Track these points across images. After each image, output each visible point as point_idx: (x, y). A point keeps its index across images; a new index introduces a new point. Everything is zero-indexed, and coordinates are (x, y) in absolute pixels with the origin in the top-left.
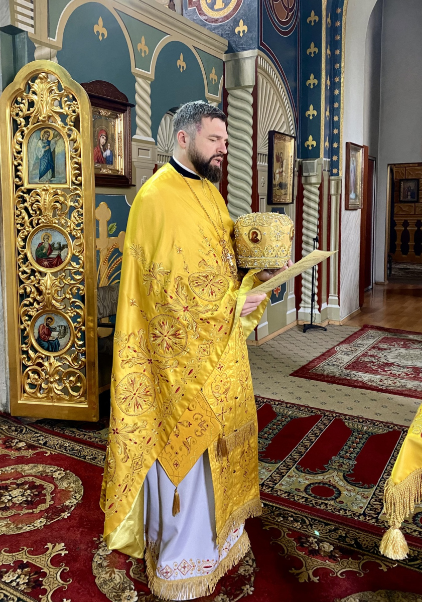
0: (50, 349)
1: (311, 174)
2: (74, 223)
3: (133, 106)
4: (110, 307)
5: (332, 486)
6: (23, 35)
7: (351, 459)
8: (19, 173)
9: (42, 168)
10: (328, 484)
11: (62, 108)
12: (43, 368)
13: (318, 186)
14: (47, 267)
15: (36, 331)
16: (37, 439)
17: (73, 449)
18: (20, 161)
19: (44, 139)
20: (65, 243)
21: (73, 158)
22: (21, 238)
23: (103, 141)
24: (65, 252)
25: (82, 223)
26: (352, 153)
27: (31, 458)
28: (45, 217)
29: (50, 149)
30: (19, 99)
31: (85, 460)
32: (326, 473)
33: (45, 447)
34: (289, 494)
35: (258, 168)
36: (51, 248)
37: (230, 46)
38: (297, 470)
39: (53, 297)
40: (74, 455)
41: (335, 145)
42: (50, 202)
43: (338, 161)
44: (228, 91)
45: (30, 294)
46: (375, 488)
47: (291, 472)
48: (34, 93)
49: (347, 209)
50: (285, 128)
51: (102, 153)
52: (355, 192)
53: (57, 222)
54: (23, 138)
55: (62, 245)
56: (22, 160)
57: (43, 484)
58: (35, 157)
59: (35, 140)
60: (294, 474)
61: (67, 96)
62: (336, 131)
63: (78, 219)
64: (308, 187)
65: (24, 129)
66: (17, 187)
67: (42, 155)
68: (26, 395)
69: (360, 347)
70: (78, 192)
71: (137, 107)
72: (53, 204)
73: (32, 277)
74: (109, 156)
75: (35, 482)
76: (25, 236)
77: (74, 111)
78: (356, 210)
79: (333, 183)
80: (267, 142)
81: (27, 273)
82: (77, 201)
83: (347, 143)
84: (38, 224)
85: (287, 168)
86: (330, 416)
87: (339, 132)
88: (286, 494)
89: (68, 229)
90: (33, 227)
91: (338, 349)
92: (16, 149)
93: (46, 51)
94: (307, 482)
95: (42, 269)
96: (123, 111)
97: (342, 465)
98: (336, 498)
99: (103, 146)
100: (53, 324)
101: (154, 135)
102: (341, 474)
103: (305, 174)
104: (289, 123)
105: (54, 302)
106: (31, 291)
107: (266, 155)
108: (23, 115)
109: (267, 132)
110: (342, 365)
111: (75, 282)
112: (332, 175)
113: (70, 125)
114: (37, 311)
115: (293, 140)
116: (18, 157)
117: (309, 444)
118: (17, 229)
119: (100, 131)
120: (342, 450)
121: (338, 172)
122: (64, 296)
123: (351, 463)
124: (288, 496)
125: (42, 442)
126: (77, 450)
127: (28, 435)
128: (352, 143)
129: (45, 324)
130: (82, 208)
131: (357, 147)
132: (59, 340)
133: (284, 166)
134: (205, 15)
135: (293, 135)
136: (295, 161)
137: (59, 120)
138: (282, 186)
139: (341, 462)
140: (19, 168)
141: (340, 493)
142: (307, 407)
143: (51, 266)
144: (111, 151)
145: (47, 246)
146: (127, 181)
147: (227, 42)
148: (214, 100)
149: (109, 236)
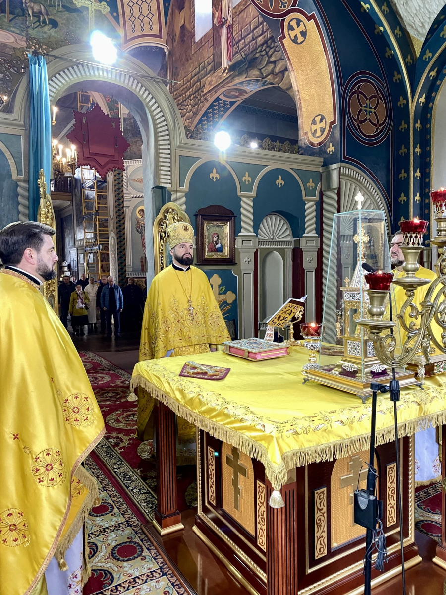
3: (239, 216)
6: (165, 189)
8: (162, 261)
18: (162, 254)
23: (215, 239)
30: (162, 223)
35: (342, 245)
37: (324, 162)
43: (429, 235)
44: (324, 193)
48: (167, 220)
51: (215, 246)
62: (427, 211)
71: (242, 216)
74: (220, 247)
79: (425, 252)
85: (376, 243)
87: (429, 212)
92: (160, 248)
93: (178, 195)
96: (229, 220)
99: (215, 242)
101: (256, 231)
104: (380, 209)
115: (384, 222)
119: (214, 234)
133: (372, 242)
134: (311, 142)
135: (384, 218)
138: (370, 257)
144: (221, 244)
146: (231, 261)
147: (322, 159)
148: (310, 201)
149: (220, 294)
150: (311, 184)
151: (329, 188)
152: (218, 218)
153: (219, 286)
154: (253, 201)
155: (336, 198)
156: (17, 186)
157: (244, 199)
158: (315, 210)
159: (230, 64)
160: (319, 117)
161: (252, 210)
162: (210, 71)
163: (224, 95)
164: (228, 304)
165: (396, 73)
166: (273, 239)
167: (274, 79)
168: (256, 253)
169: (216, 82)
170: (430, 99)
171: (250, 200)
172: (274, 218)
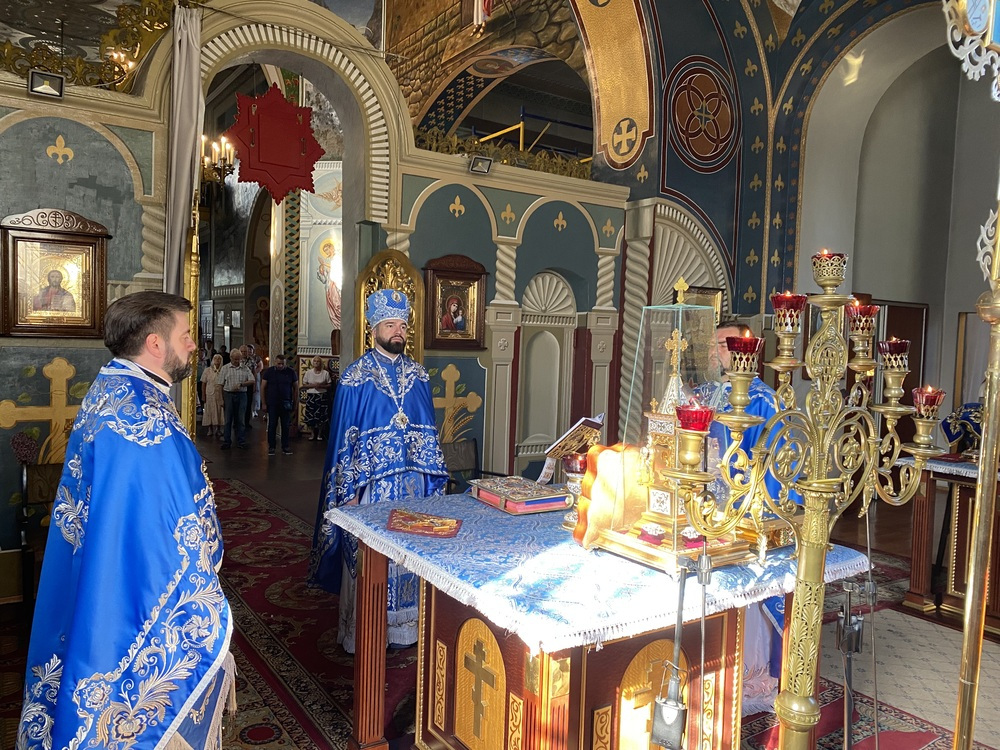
3: (493, 273)
23: (453, 308)
30: (372, 280)
37: (631, 194)
44: (627, 243)
48: (383, 275)
50: (706, 279)
51: (454, 319)
74: (461, 322)
77: (412, 291)
96: (478, 280)
99: (453, 313)
101: (518, 298)
104: (715, 273)
115: (720, 292)
119: (452, 300)
134: (612, 160)
144: (462, 317)
146: (478, 345)
147: (628, 190)
148: (607, 254)
149: (456, 396)
150: (608, 228)
151: (637, 236)
152: (459, 275)
153: (457, 383)
154: (517, 251)
155: (648, 252)
156: (142, 211)
157: (503, 247)
158: (613, 268)
159: (488, 19)
160: (627, 122)
161: (514, 266)
162: (454, 28)
163: (476, 69)
164: (469, 414)
165: (749, 62)
166: (545, 311)
167: (558, 50)
168: (517, 334)
169: (464, 46)
170: (800, 105)
171: (511, 249)
172: (548, 278)
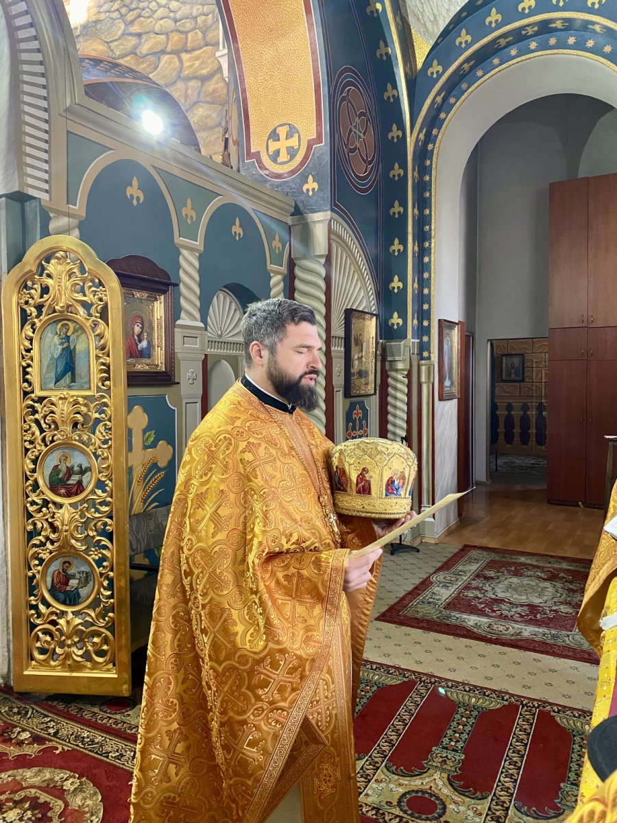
0: (68, 602)
1: (397, 358)
2: (100, 440)
3: (178, 285)
4: (145, 540)
5: (434, 795)
6: (34, 203)
7: (457, 751)
8: (28, 377)
9: (59, 370)
10: (428, 793)
11: (85, 295)
12: (58, 627)
13: (406, 373)
14: (64, 496)
15: (49, 579)
16: (46, 726)
17: (92, 741)
18: (29, 362)
19: (62, 333)
20: (88, 465)
21: (100, 357)
22: (30, 459)
23: (137, 329)
24: (87, 477)
25: (110, 439)
26: (446, 331)
27: (36, 757)
28: (63, 433)
29: (69, 345)
30: (29, 283)
31: (108, 760)
32: (424, 775)
33: (55, 739)
34: (377, 809)
35: (333, 354)
36: (70, 472)
37: (296, 207)
38: (388, 770)
39: (72, 535)
40: (93, 752)
41: (425, 323)
42: (69, 414)
43: (429, 342)
44: (295, 262)
45: (42, 531)
46: (490, 798)
47: (379, 775)
48: (49, 276)
49: (441, 399)
50: (364, 304)
51: (137, 345)
52: (451, 378)
53: (77, 438)
54: (33, 333)
55: (83, 468)
56: (32, 361)
57: (48, 800)
58: (49, 356)
59: (50, 334)
60: (383, 776)
61: (92, 281)
62: (426, 307)
63: (104, 434)
64: (393, 374)
65: (36, 320)
66: (26, 394)
67: (58, 355)
68: (34, 663)
69: (461, 575)
70: (104, 400)
71: (181, 286)
72: (72, 416)
73: (44, 509)
74: (146, 348)
75: (39, 798)
76: (35, 456)
77: (101, 300)
78: (452, 399)
79: (423, 369)
80: (343, 322)
81: (37, 504)
82: (103, 412)
83: (439, 320)
84: (52, 441)
85: (367, 353)
86: (427, 683)
87: (430, 308)
88: (374, 812)
89: (91, 447)
90: (46, 446)
91: (434, 579)
92: (24, 345)
93: (63, 221)
94: (401, 790)
95: (58, 499)
96: (164, 292)
97: (445, 761)
98: (440, 816)
99: (138, 336)
100: (71, 570)
101: (204, 320)
102: (445, 775)
103: (389, 359)
104: (369, 298)
105: (73, 542)
106: (42, 528)
107: (342, 338)
108: (35, 303)
109: (343, 311)
110: (440, 602)
111: (100, 515)
112: (422, 358)
113: (96, 317)
114: (51, 553)
115: (375, 318)
116: (27, 356)
117: (402, 727)
118: (26, 448)
119: (135, 318)
120: (445, 737)
121: (429, 355)
122: (86, 534)
123: (458, 758)
124: (376, 814)
125: (52, 731)
126: (98, 743)
127: (35, 720)
128: (445, 320)
129: (61, 570)
130: (110, 420)
131: (451, 324)
132: (80, 590)
133: (364, 350)
134: (266, 169)
135: (374, 312)
136: (377, 343)
137: (81, 311)
138: (362, 374)
139: (445, 755)
140: (29, 370)
141: (444, 808)
142: (398, 668)
143: (69, 494)
144: (148, 342)
145: (64, 469)
146: (167, 378)
147: (293, 203)
148: (277, 273)
149: (145, 447)
150: (277, 243)
151: (308, 254)
152: (144, 284)
153: (145, 431)
154: (200, 259)
155: (323, 271)
157: (184, 252)
158: (282, 289)
160: (286, 129)
161: (197, 277)
164: (159, 470)
165: (389, 86)
166: (220, 336)
168: (205, 362)
170: (429, 138)
171: (194, 256)
172: (222, 297)
